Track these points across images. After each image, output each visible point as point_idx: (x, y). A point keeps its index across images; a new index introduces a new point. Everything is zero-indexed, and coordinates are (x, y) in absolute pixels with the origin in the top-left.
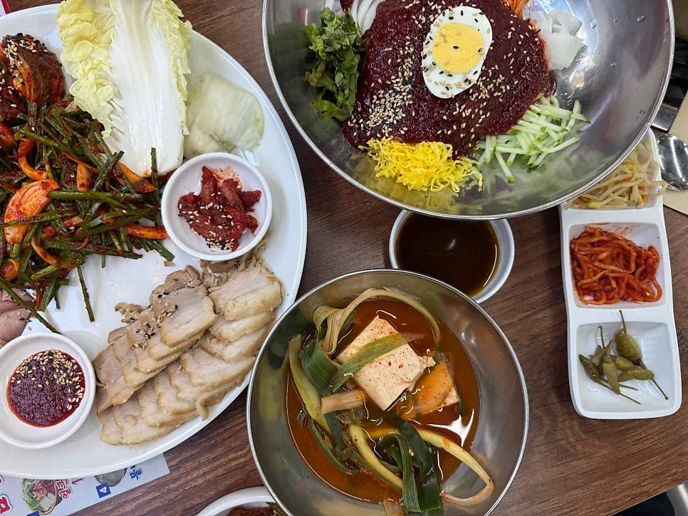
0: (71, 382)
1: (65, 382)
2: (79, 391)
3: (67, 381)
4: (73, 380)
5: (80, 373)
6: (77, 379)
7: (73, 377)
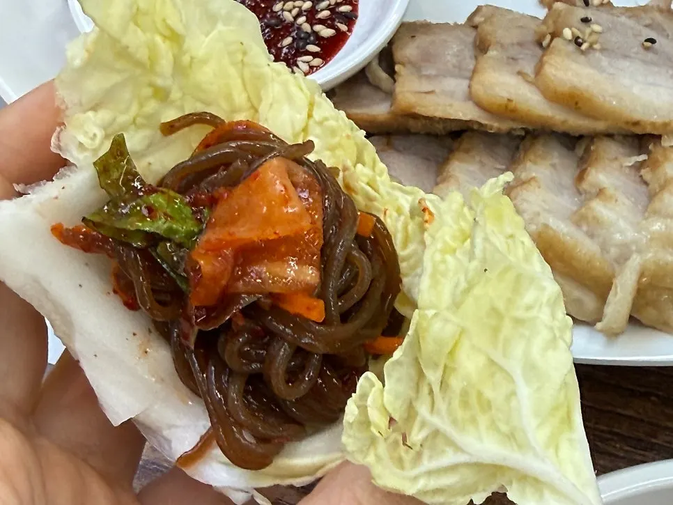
0: (306, 27)
1: (296, 18)
2: (309, 58)
3: (302, 20)
4: (318, 28)
5: (344, 28)
6: (326, 32)
7: (322, 22)
